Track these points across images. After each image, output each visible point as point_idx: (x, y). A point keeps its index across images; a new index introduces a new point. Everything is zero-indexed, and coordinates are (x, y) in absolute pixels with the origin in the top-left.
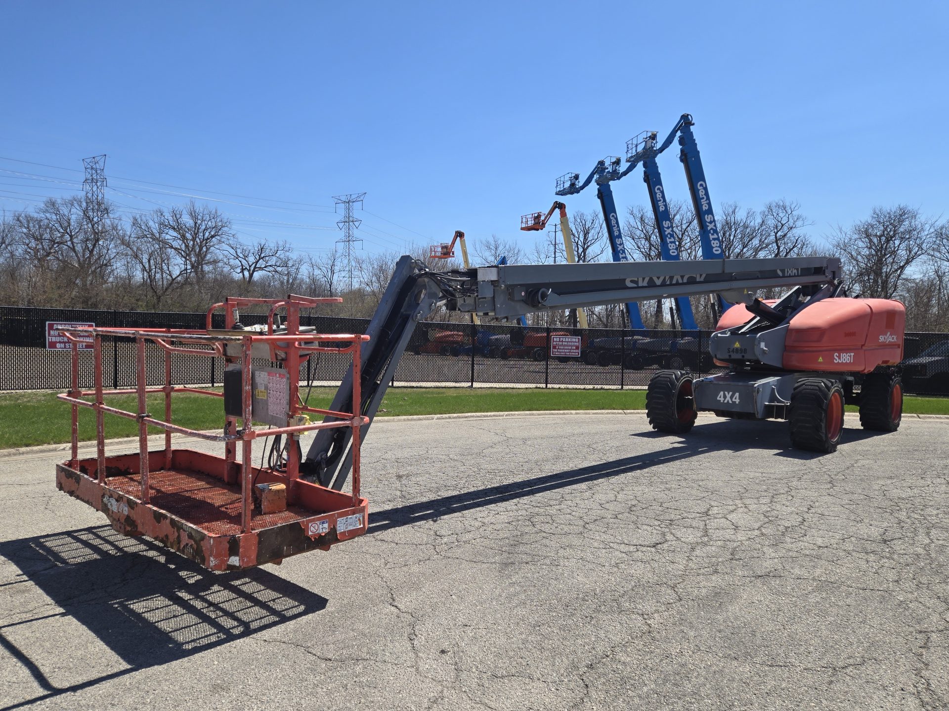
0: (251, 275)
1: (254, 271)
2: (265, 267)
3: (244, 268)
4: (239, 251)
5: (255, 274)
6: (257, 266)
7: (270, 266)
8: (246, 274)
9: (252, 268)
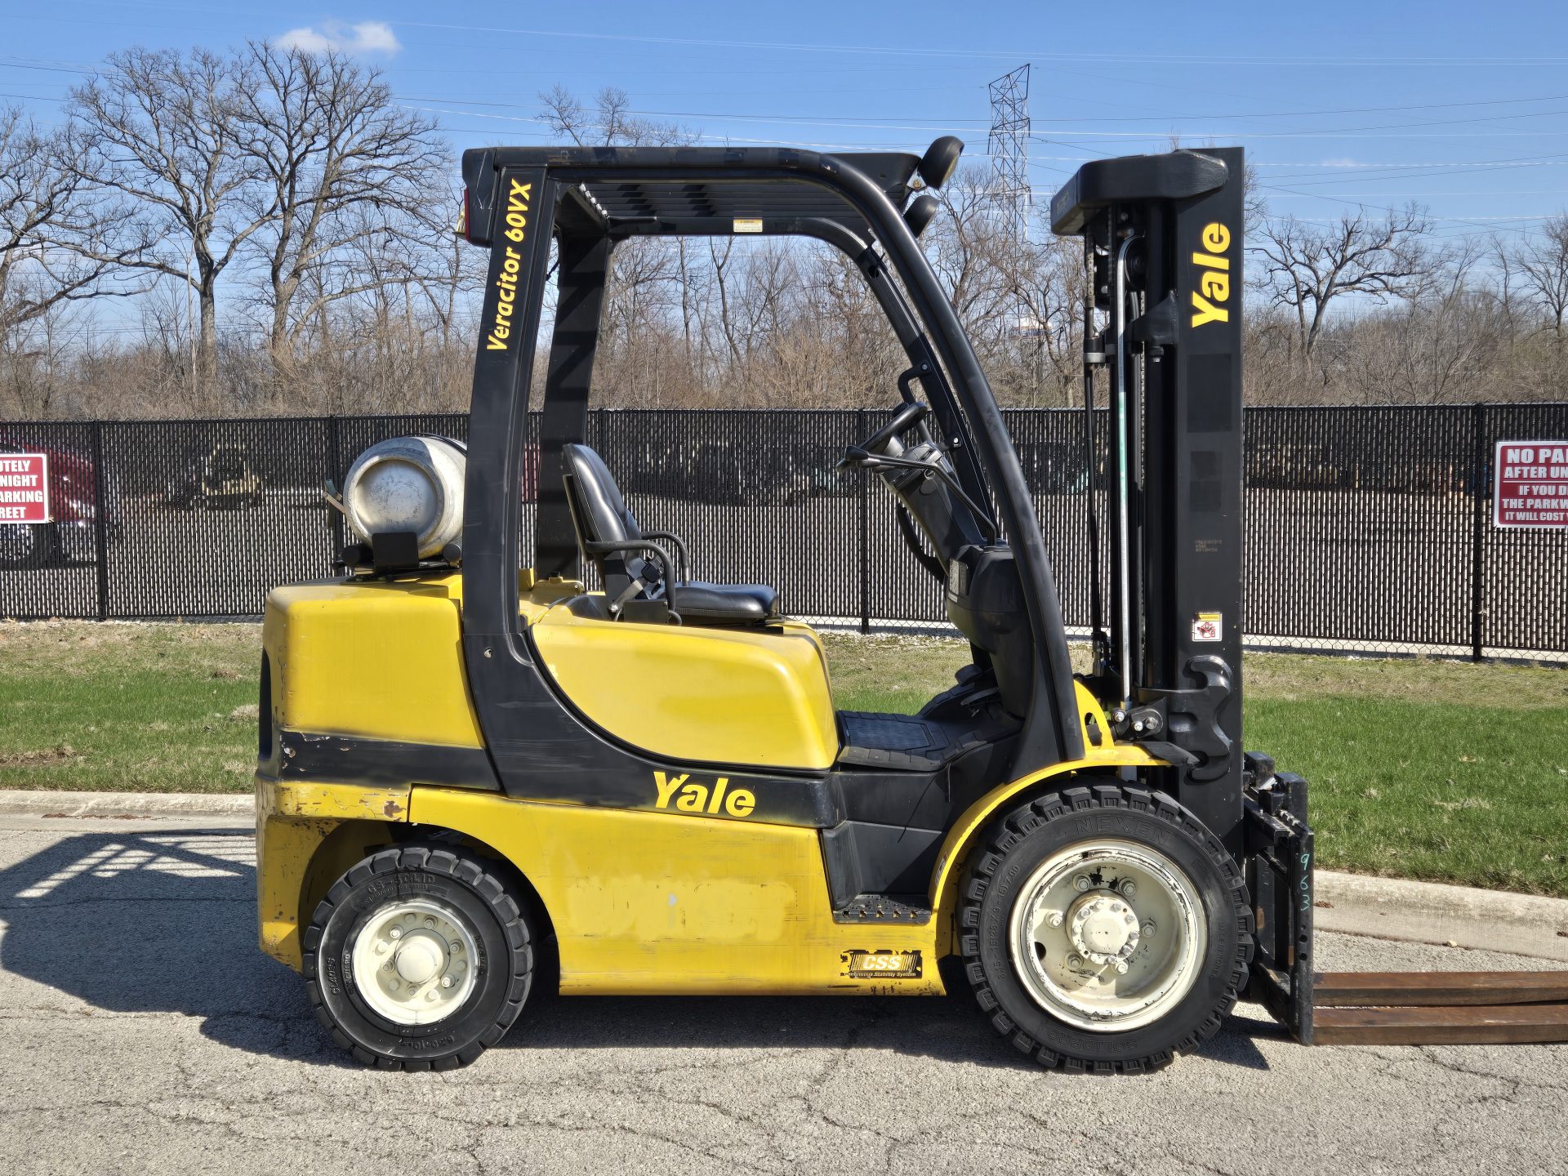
0: (1320, 309)
1: (1327, 296)
2: (1358, 281)
3: (1305, 288)
4: (1294, 245)
5: (1332, 303)
6: (1337, 280)
7: (1372, 276)
8: (1310, 305)
9: (1323, 289)
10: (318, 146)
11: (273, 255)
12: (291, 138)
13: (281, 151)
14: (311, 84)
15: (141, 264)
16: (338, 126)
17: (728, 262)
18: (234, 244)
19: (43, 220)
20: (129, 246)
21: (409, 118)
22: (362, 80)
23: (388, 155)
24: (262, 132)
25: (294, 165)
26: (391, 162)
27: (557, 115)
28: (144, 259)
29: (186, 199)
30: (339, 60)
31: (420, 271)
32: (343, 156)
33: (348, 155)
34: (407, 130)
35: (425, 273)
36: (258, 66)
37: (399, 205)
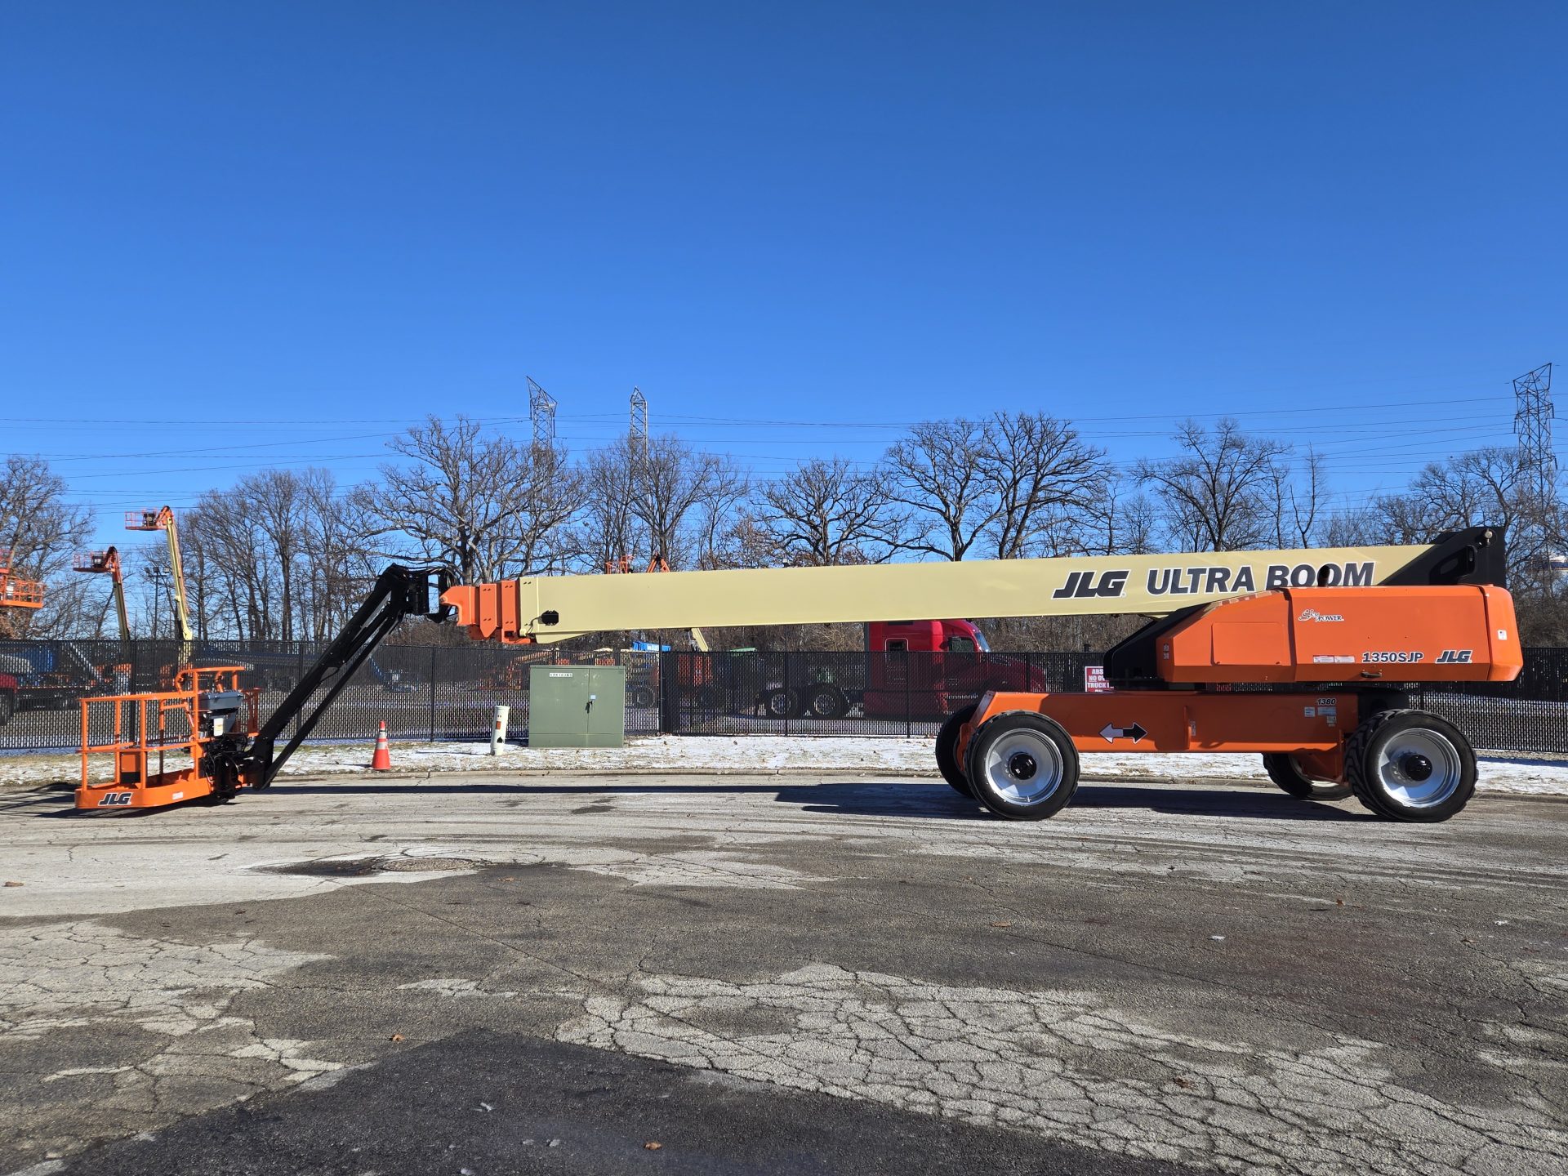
10: (1031, 472)
11: (1000, 540)
12: (1015, 468)
13: (1009, 475)
14: (1029, 432)
15: (920, 548)
16: (1041, 456)
17: (1311, 527)
18: (974, 535)
19: (863, 524)
20: (910, 538)
21: (1089, 449)
22: (1059, 427)
23: (1071, 473)
24: (997, 463)
25: (1016, 482)
26: (1074, 477)
27: (1186, 436)
28: (922, 545)
29: (947, 506)
30: (1045, 418)
31: (1092, 544)
32: (1043, 476)
33: (1047, 475)
34: (1086, 457)
35: (1095, 546)
36: (996, 426)
37: (1077, 503)
